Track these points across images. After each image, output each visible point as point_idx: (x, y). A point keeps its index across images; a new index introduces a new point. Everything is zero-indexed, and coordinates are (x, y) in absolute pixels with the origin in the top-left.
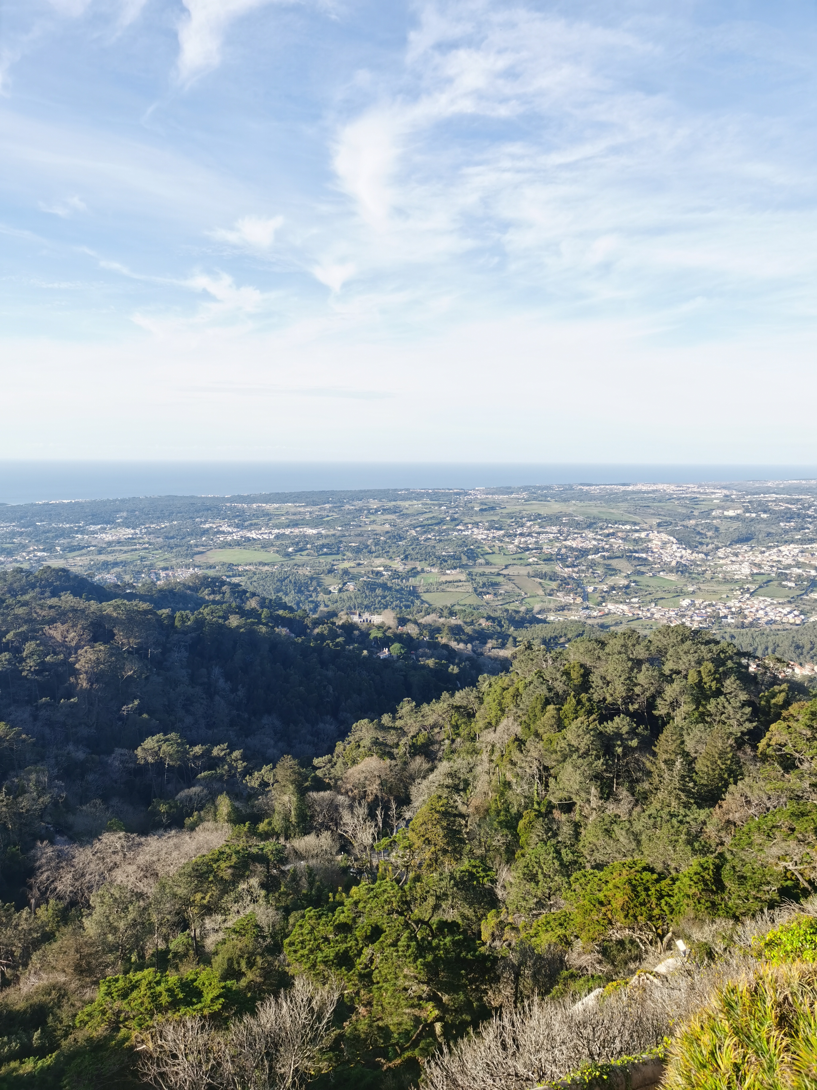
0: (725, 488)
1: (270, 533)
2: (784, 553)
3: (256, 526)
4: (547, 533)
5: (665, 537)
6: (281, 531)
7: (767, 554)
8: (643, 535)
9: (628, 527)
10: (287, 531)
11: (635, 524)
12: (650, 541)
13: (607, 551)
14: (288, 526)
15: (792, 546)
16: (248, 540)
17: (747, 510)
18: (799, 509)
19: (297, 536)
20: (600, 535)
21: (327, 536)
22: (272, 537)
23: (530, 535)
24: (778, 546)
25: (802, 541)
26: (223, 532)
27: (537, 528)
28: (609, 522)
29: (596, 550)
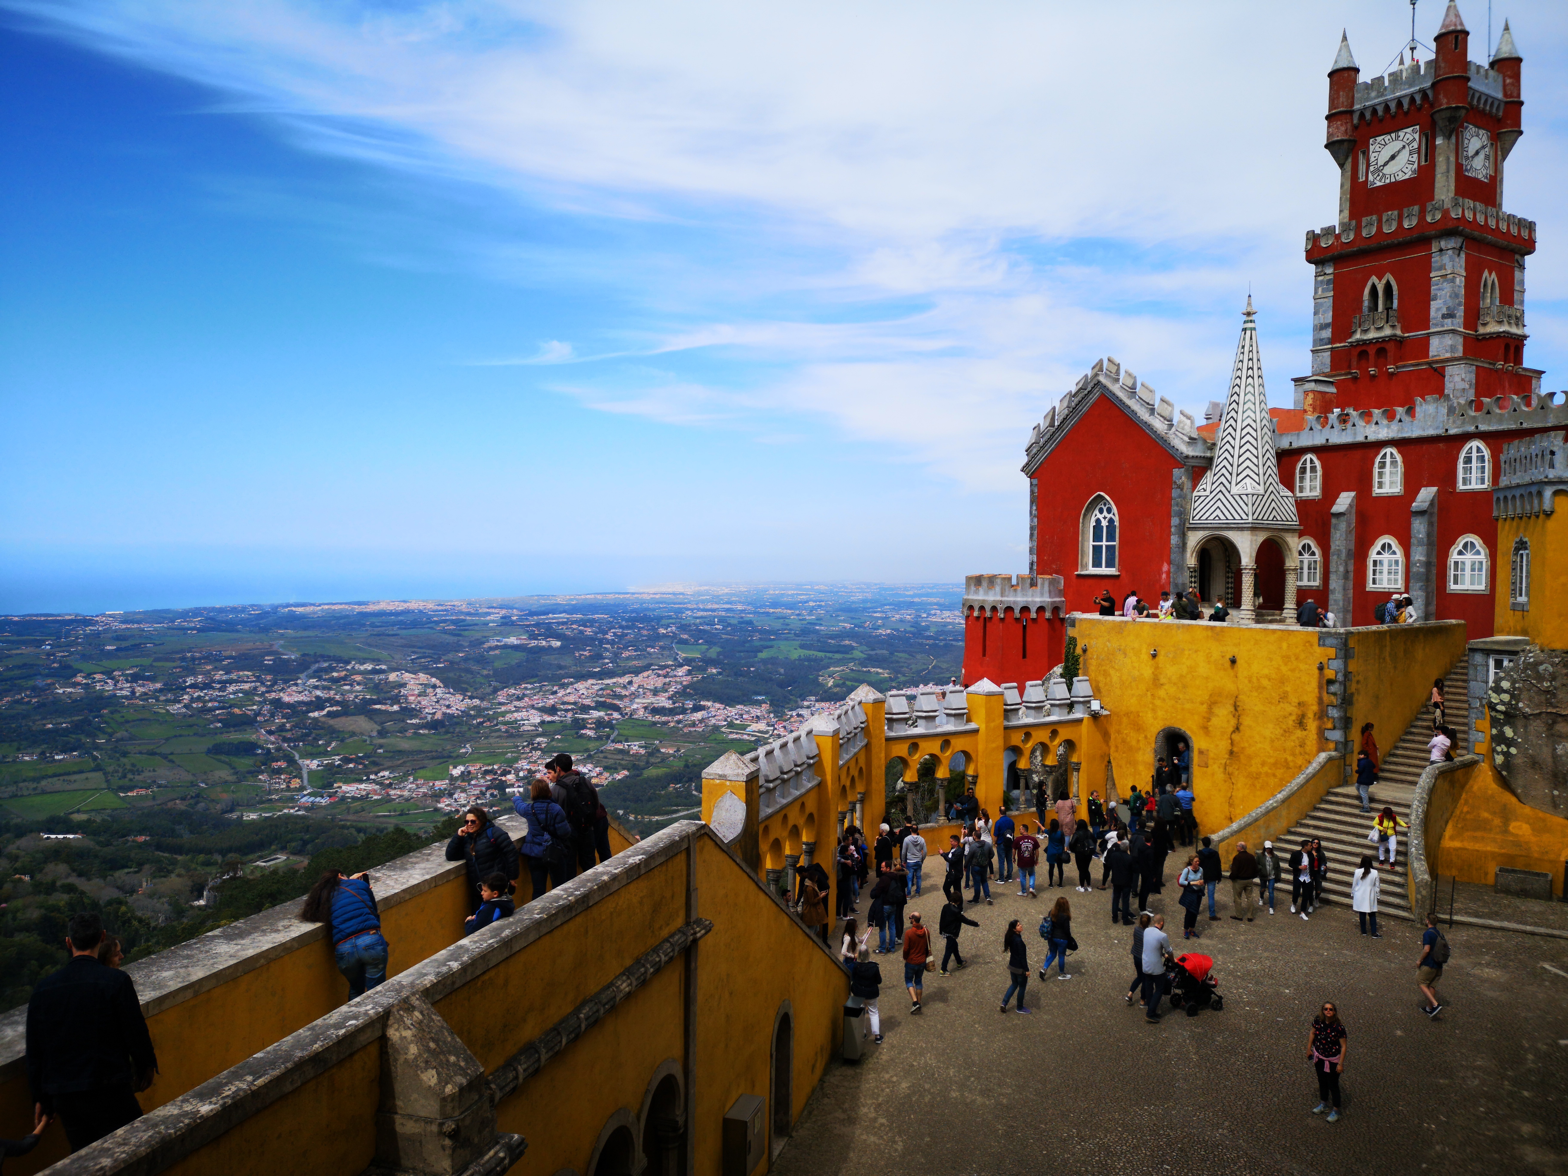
0: (501, 607)
2: (581, 692)
4: (236, 681)
5: (423, 677)
7: (560, 695)
8: (393, 677)
9: (369, 667)
11: (377, 661)
12: (404, 685)
13: (337, 703)
15: (590, 682)
17: (533, 637)
18: (596, 633)
20: (325, 680)
23: (207, 686)
24: (572, 684)
25: (600, 676)
27: (219, 675)
28: (339, 660)
29: (319, 704)
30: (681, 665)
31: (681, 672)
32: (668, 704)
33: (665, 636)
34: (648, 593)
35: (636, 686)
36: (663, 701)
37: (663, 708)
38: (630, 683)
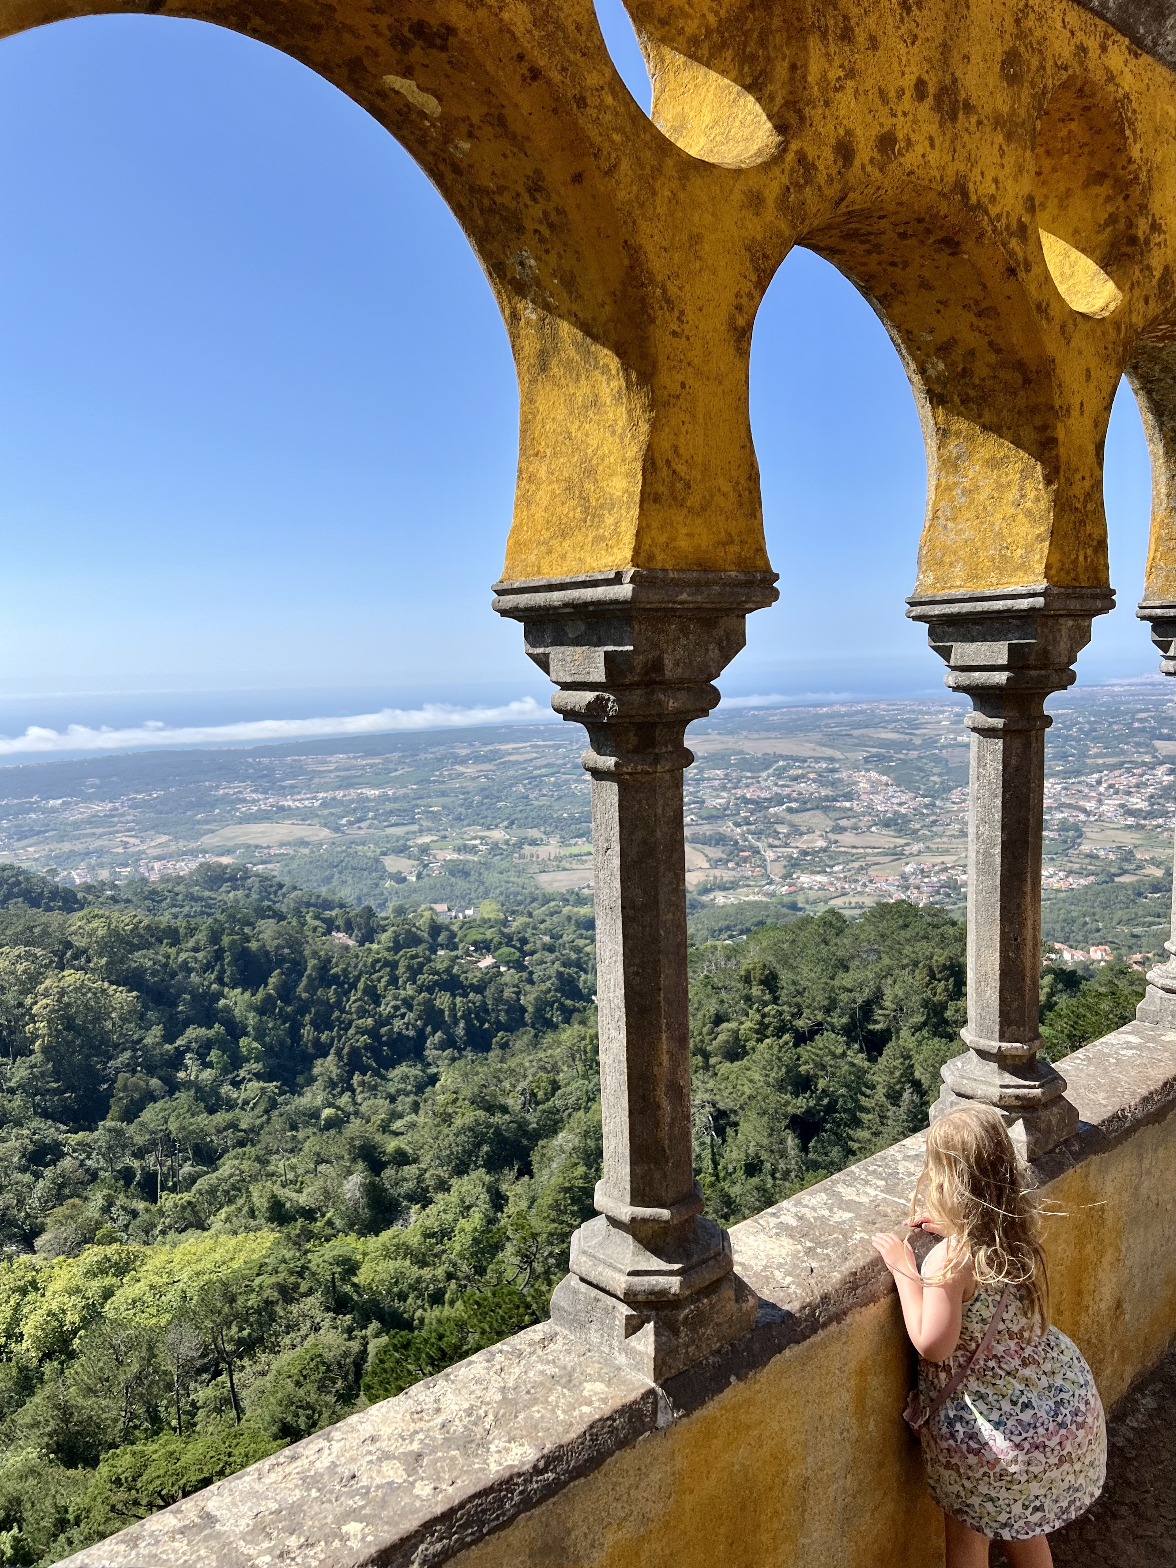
0: (954, 705)
1: (314, 798)
3: (293, 790)
5: (875, 776)
6: (329, 795)
8: (844, 775)
9: (823, 765)
10: (339, 794)
11: (833, 760)
12: (855, 783)
13: (795, 800)
14: (339, 788)
16: (282, 809)
19: (352, 801)
20: (784, 778)
21: (395, 799)
22: (317, 804)
26: (244, 801)
28: (795, 759)
29: (779, 800)
30: (1162, 763)
31: (1161, 770)
32: (1143, 805)
33: (1143, 730)
34: (1122, 686)
35: (1105, 785)
36: (1138, 802)
37: (1140, 810)
38: (1099, 782)
